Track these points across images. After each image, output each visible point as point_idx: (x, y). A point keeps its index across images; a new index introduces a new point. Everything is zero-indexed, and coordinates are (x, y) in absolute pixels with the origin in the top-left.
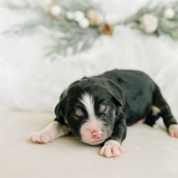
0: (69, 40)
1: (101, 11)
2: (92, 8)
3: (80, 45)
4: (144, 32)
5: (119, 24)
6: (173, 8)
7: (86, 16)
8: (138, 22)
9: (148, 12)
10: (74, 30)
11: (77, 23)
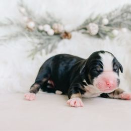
0: (42, 44)
1: (61, 24)
2: (55, 22)
3: (50, 47)
4: (90, 35)
5: (73, 31)
6: (107, 18)
7: (52, 28)
8: (86, 29)
9: (92, 21)
10: (45, 38)
11: (46, 32)
